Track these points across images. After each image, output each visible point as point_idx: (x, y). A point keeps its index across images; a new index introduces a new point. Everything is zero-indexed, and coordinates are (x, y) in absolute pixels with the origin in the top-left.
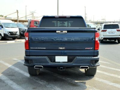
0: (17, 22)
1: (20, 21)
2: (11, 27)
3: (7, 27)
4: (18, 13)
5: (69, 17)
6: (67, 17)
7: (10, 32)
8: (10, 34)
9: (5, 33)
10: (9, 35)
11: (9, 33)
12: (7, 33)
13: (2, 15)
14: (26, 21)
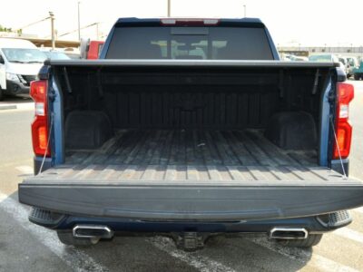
0: (51, 46)
1: (59, 45)
2: (30, 63)
3: (17, 62)
4: (53, 19)
5: (215, 22)
6: (206, 22)
7: (24, 77)
8: (25, 82)
9: (10, 79)
10: (21, 84)
11: (23, 80)
12: (16, 80)
13: (8, 28)
14: (76, 45)
